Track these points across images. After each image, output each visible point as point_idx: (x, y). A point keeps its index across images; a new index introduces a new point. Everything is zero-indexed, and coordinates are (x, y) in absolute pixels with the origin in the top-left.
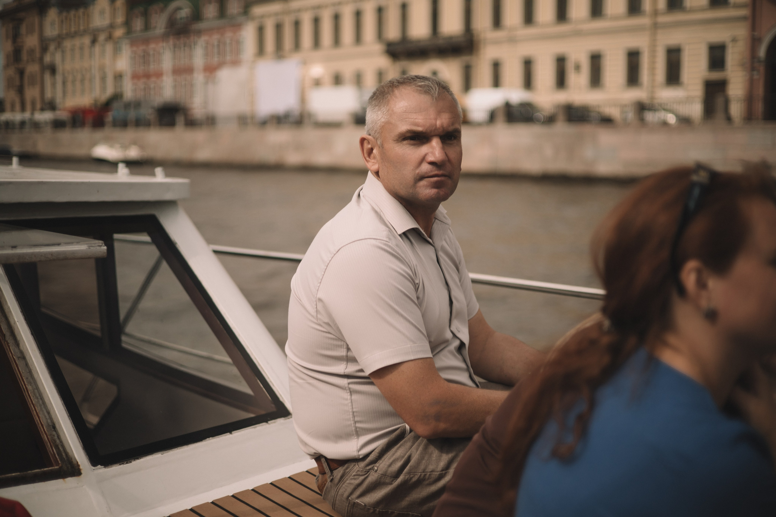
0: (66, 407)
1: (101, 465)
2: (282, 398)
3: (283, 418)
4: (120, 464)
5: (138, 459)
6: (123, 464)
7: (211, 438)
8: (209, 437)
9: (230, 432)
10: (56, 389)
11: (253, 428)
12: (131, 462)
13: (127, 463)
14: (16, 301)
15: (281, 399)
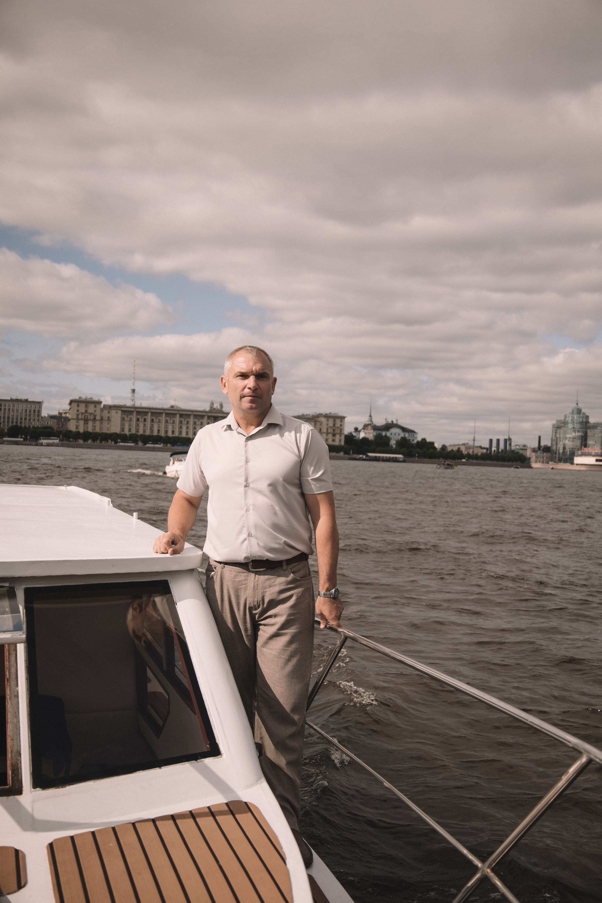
0: (31, 739)
1: (40, 788)
2: (219, 740)
3: (212, 758)
4: (56, 788)
5: (72, 784)
6: (59, 788)
7: (141, 771)
8: (139, 770)
9: (160, 766)
10: (28, 725)
11: (182, 764)
12: (65, 787)
13: (62, 787)
14: (25, 653)
15: (217, 741)
